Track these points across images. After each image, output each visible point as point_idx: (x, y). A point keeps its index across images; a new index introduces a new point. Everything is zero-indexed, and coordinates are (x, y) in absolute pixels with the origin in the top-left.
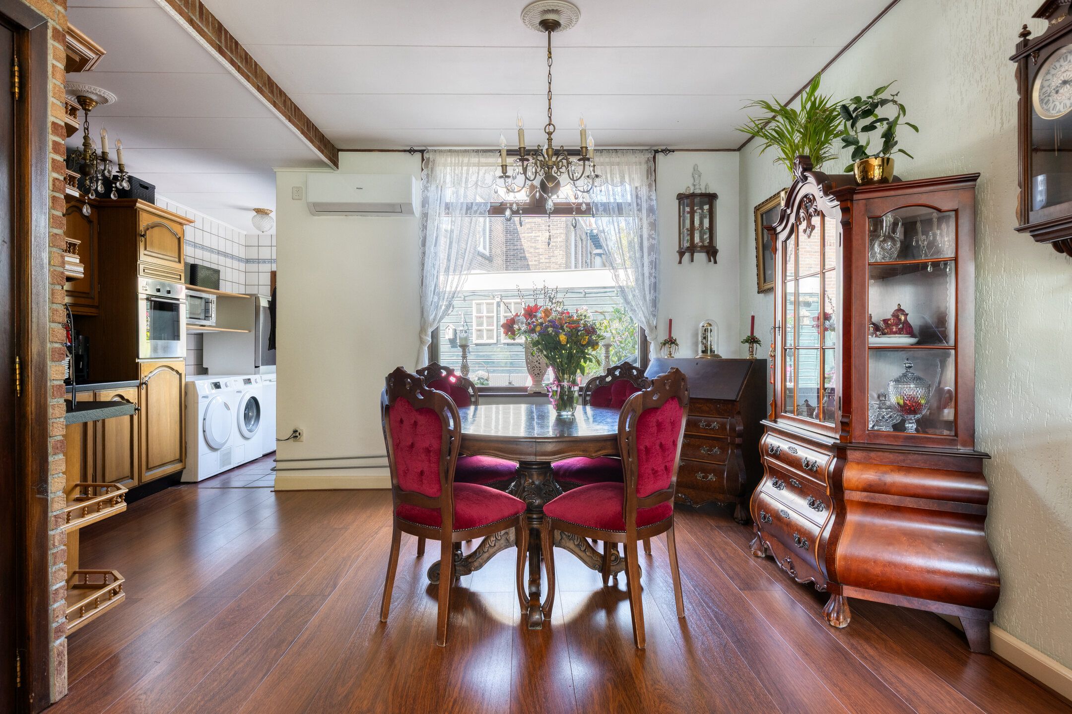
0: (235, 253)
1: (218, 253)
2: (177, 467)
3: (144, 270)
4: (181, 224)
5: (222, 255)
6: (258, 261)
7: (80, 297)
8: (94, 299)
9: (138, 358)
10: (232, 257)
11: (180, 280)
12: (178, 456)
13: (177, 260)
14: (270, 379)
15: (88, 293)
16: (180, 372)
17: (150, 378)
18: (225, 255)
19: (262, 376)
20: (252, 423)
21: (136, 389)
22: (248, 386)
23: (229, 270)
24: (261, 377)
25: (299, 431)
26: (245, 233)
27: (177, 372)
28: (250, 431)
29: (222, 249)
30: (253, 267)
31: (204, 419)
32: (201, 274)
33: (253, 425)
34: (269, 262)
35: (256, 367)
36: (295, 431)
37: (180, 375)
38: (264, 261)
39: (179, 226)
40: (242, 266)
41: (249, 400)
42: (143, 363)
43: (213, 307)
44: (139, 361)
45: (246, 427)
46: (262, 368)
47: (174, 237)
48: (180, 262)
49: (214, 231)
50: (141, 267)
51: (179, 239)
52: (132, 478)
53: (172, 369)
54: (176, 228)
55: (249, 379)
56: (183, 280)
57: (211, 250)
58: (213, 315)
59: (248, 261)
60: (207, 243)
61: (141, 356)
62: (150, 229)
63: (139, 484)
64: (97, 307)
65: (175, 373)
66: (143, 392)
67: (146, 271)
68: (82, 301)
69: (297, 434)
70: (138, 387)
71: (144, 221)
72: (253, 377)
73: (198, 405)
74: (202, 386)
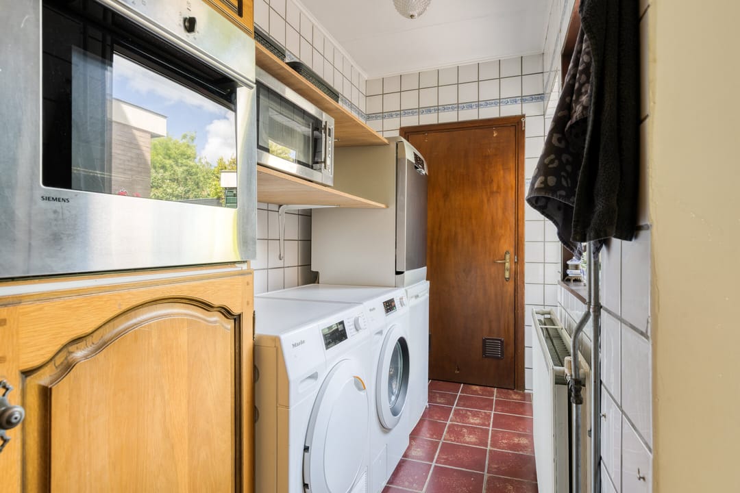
6: (383, 115)
14: (415, 294)
16: (236, 311)
19: (408, 289)
22: (391, 315)
24: (406, 291)
27: (226, 312)
31: (306, 449)
33: (398, 395)
34: (397, 115)
35: (398, 273)
37: (236, 318)
38: (391, 114)
46: (407, 274)
55: (392, 300)
59: (368, 117)
72: (395, 294)
73: (288, 412)
74: (303, 342)
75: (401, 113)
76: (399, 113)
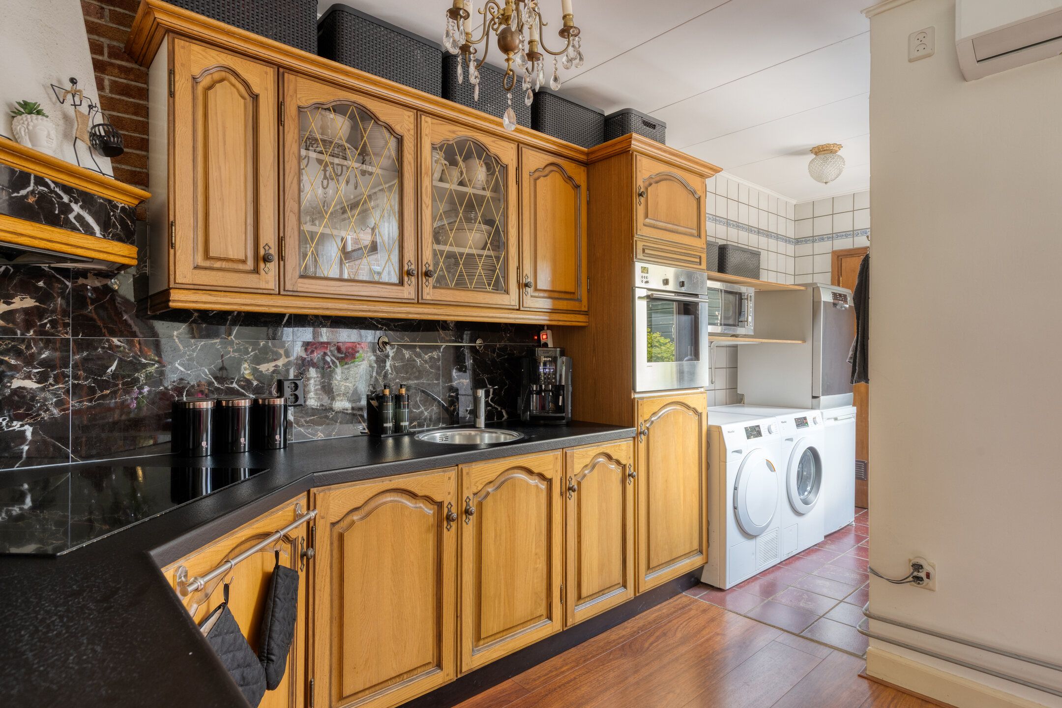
0: (781, 231)
1: (759, 233)
2: (696, 561)
3: (644, 251)
4: (702, 176)
5: (764, 234)
6: (813, 239)
7: (561, 299)
8: (580, 301)
9: (635, 392)
10: (777, 237)
11: (700, 264)
12: (696, 545)
13: (695, 232)
14: (835, 416)
15: (574, 293)
16: (700, 411)
17: (652, 422)
18: (768, 234)
19: (825, 411)
20: (809, 488)
21: (631, 443)
22: (803, 430)
23: (772, 256)
24: (822, 413)
25: (927, 568)
26: (794, 202)
27: (695, 411)
28: (806, 502)
29: (763, 226)
30: (806, 248)
31: (735, 489)
32: (733, 259)
33: (810, 492)
34: (828, 238)
35: (814, 397)
36: (917, 567)
37: (700, 415)
38: (822, 238)
39: (698, 179)
40: (790, 249)
41: (805, 453)
42: (642, 398)
43: (749, 307)
44: (637, 396)
45: (799, 494)
46: (823, 399)
47: (691, 196)
48: (699, 236)
49: (753, 202)
50: (640, 246)
51: (699, 200)
52: (625, 586)
53: (688, 407)
54: (694, 182)
55: (805, 418)
56: (704, 266)
57: (749, 229)
58: (750, 319)
59: (798, 241)
60: (743, 220)
61: (639, 388)
62: (654, 185)
63: (635, 594)
64: (586, 313)
65: (691, 413)
66: (642, 446)
67: (647, 251)
68: (563, 305)
69: (922, 574)
70: (634, 438)
71: (644, 170)
72: (809, 414)
73: (726, 465)
74: (733, 432)
75: (832, 236)
76: (831, 235)
